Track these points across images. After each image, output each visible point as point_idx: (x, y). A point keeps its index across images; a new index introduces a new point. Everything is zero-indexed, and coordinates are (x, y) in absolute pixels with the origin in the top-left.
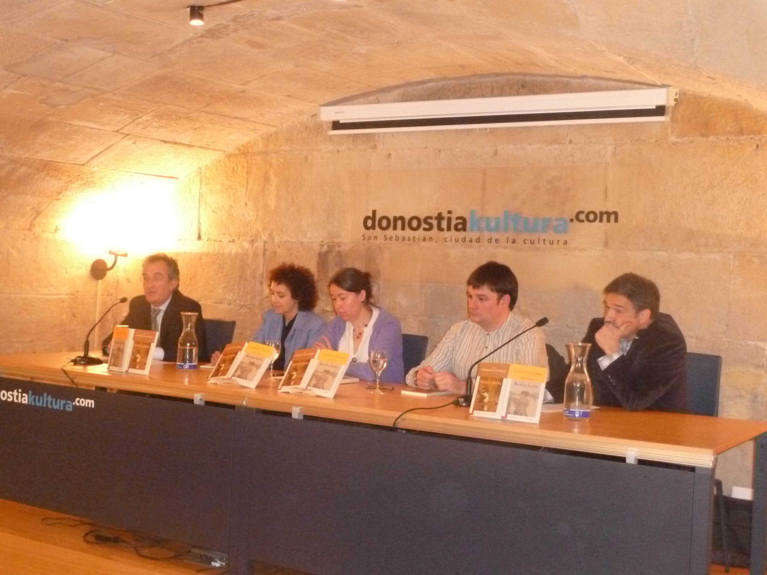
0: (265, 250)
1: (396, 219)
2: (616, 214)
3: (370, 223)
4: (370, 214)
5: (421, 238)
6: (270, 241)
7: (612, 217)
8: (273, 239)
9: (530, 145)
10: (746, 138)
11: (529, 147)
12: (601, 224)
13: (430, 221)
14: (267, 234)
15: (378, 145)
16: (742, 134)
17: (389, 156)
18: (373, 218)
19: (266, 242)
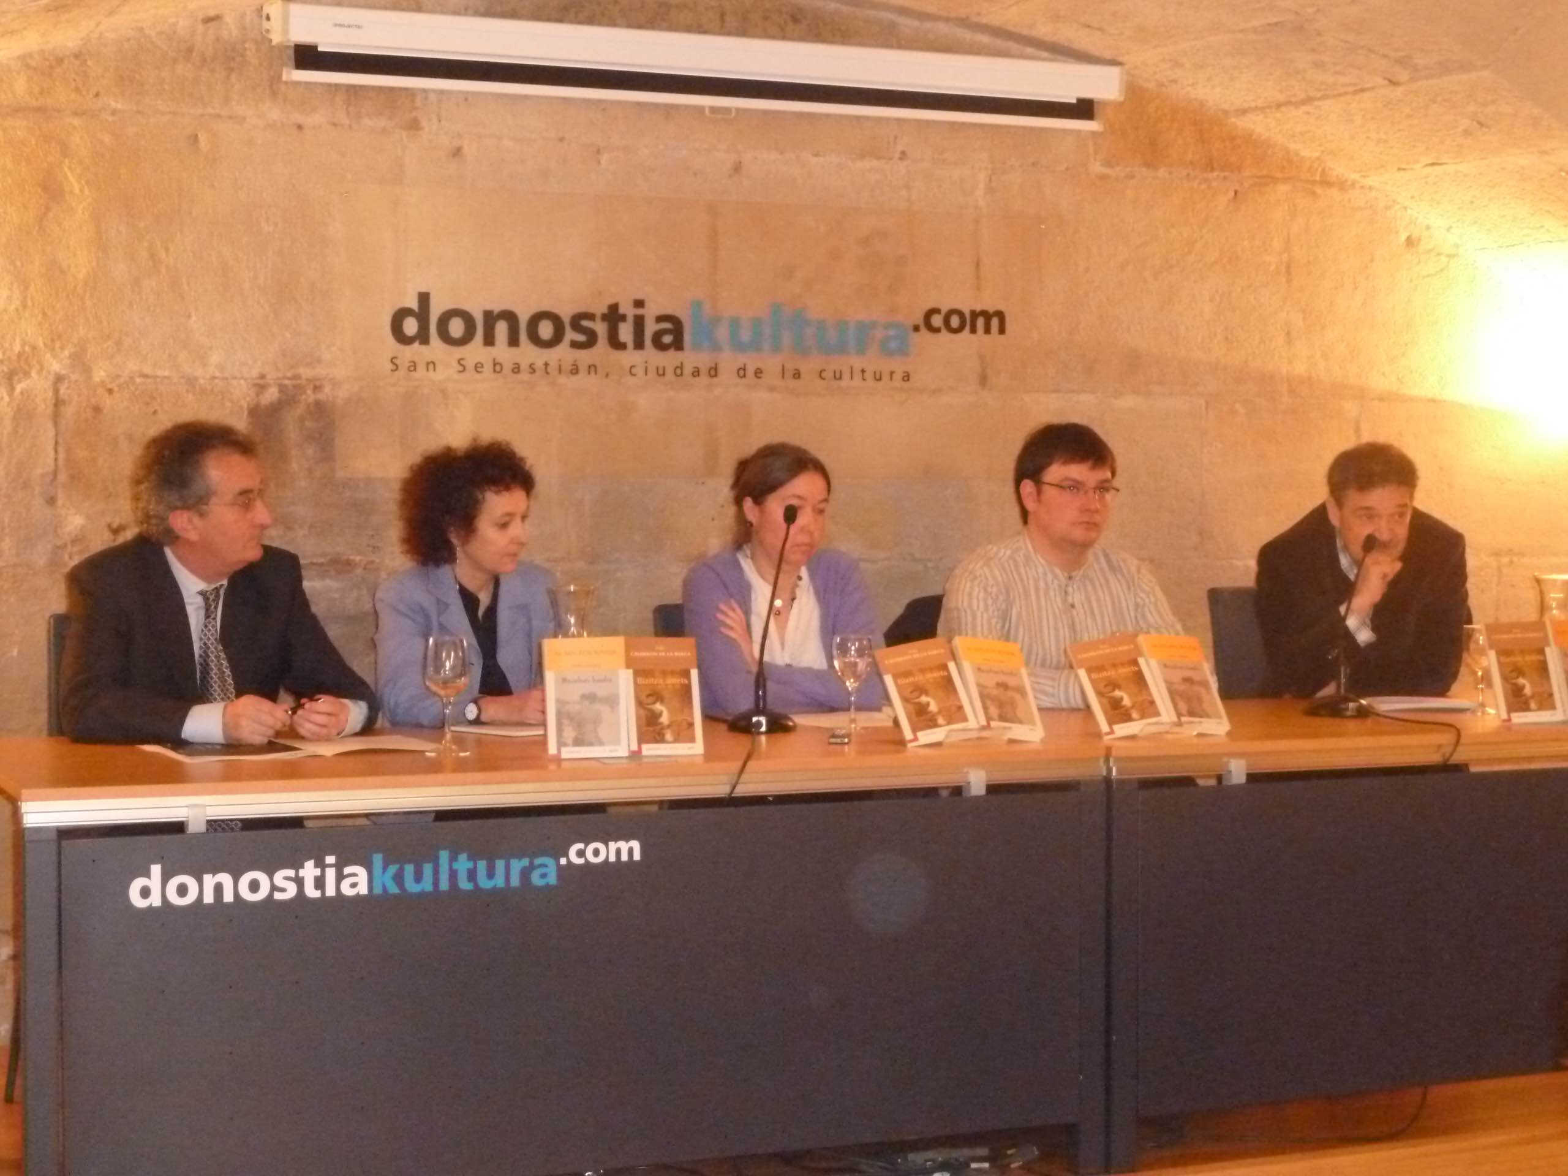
0: (58, 403)
1: (490, 318)
2: (1000, 315)
3: (411, 326)
4: (414, 305)
5: (566, 366)
6: (73, 377)
7: (995, 322)
8: (87, 371)
9: (817, 155)
10: (1218, 176)
11: (815, 160)
12: (973, 336)
13: (585, 323)
14: (66, 353)
15: (424, 123)
16: (1213, 170)
17: (457, 152)
18: (422, 314)
19: (59, 379)
